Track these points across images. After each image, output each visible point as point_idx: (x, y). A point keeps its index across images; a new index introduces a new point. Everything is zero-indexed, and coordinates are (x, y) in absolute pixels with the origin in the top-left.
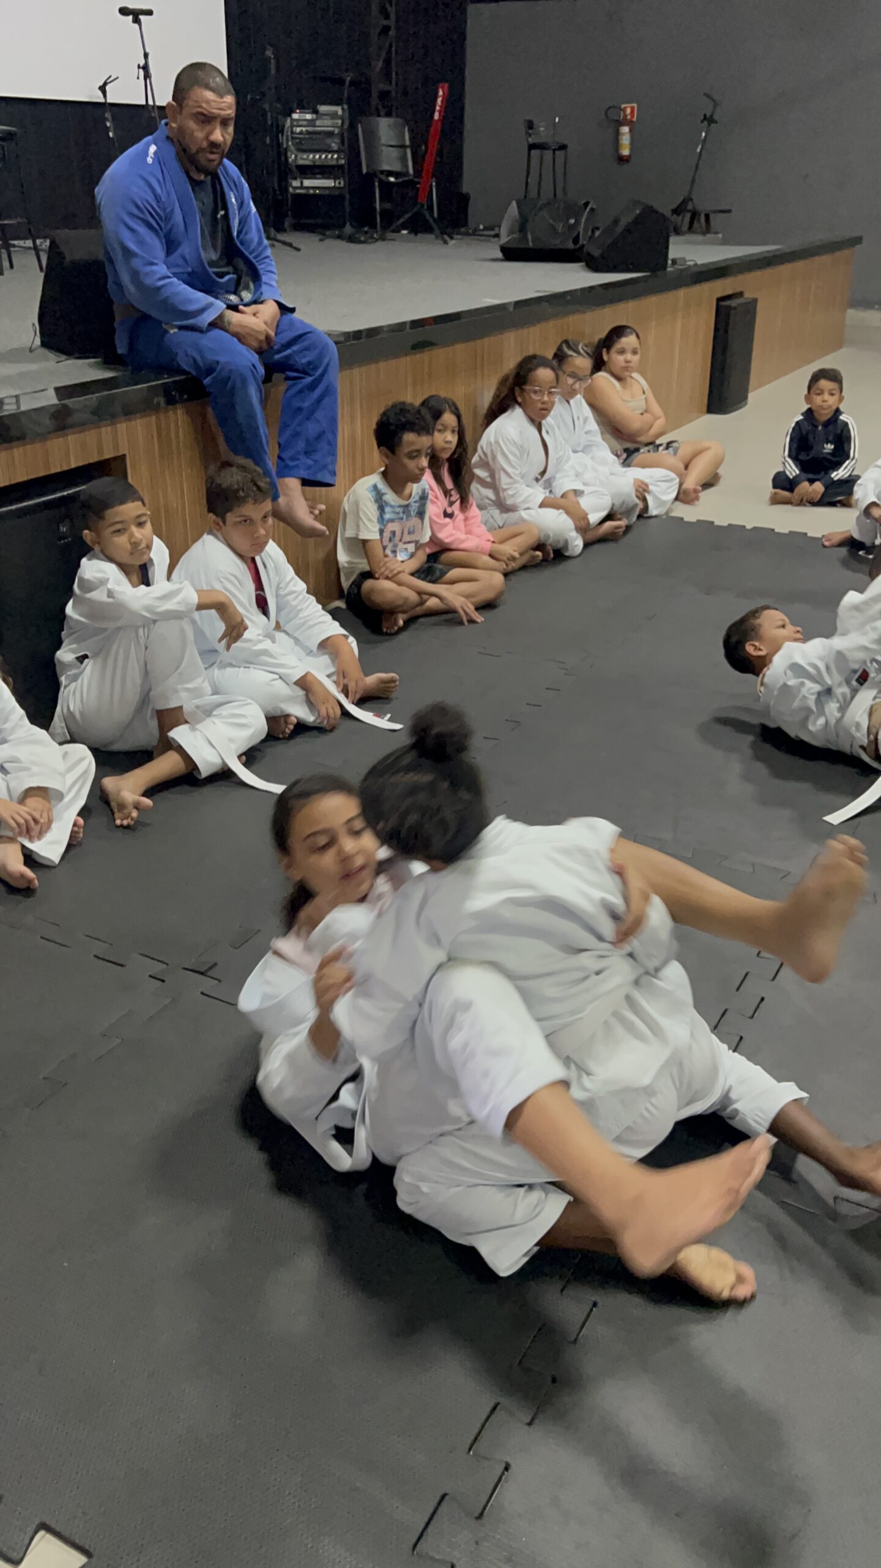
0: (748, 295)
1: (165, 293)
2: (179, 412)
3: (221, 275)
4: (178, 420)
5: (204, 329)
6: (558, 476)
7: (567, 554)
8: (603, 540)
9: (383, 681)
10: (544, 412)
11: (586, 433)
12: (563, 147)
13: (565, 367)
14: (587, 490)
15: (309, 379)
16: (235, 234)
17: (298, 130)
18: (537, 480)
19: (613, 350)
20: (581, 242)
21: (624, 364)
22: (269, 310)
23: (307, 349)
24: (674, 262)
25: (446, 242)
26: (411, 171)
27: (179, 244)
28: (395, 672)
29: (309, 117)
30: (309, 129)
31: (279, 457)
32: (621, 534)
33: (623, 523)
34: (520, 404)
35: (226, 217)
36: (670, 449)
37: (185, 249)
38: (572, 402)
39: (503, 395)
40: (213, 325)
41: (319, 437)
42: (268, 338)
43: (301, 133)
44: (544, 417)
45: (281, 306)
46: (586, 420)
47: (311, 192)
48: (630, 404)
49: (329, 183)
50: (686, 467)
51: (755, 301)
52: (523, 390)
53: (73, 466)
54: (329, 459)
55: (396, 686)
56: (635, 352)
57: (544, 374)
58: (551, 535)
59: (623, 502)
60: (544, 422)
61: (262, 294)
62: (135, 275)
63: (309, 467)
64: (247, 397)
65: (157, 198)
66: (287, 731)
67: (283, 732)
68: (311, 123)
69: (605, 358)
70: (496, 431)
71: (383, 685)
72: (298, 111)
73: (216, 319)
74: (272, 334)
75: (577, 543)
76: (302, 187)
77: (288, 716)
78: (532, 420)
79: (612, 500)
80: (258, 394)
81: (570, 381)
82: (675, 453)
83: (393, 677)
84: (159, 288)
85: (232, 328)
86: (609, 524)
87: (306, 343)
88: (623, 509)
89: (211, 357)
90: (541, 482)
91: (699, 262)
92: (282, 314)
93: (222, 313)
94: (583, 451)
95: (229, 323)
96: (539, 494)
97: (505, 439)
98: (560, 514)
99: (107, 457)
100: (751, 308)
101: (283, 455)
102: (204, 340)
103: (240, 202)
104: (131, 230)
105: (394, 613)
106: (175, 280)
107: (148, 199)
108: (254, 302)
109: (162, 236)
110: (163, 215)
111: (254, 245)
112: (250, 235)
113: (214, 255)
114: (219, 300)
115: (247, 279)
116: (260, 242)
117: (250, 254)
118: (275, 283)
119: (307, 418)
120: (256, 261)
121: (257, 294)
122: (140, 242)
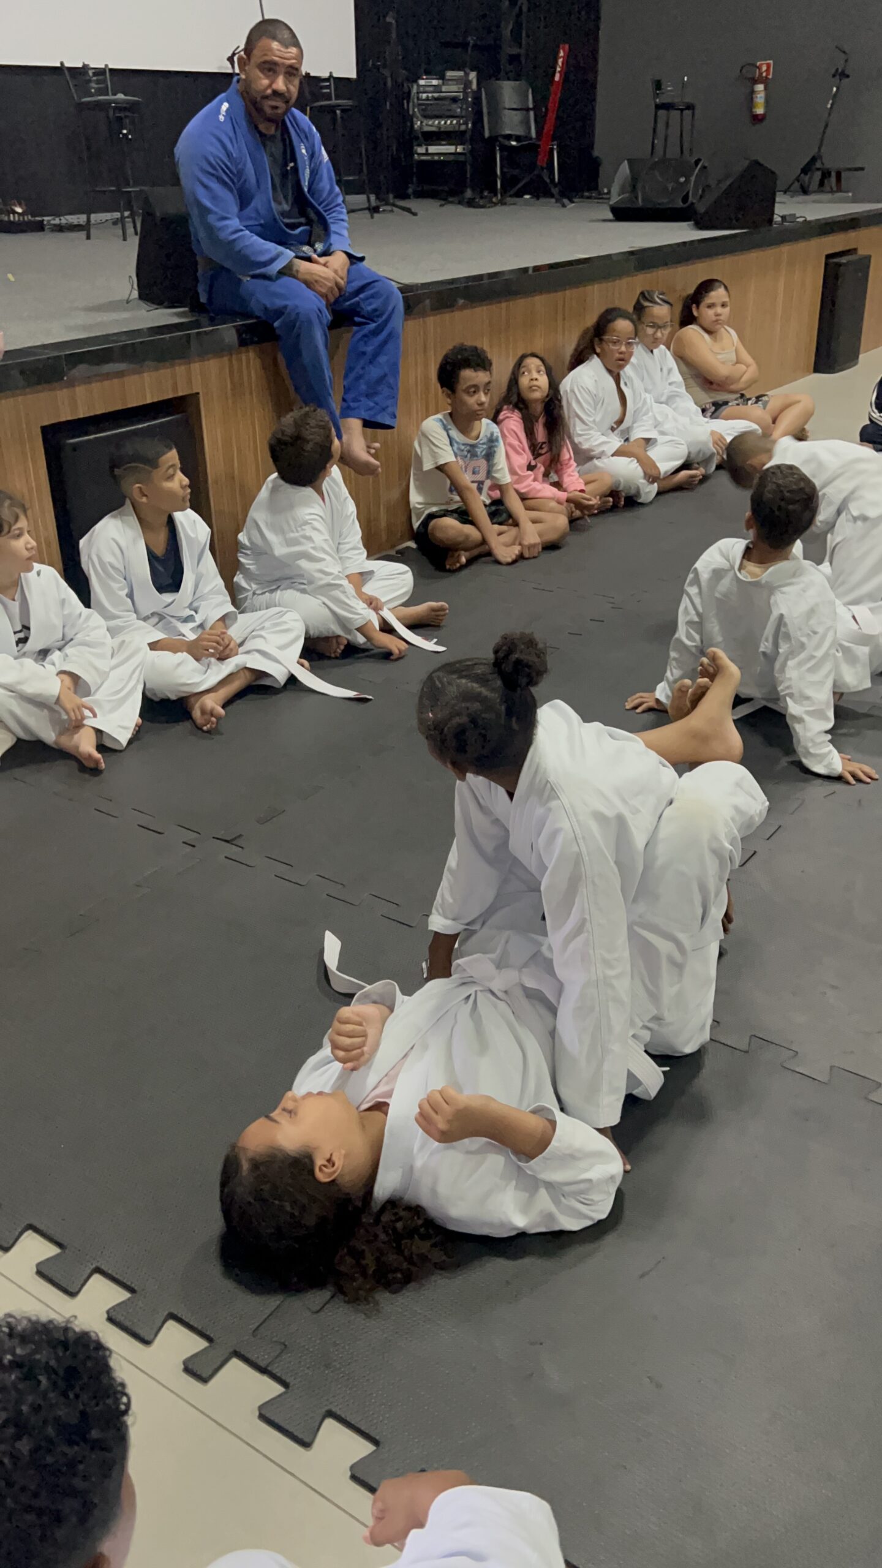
0: (862, 252)
1: (238, 246)
2: (251, 354)
3: (293, 226)
4: (250, 362)
5: (274, 278)
6: (635, 425)
7: (640, 501)
8: (679, 488)
9: (433, 610)
10: (621, 362)
11: (670, 384)
12: (690, 107)
13: (646, 319)
14: (661, 439)
15: (373, 326)
16: (306, 190)
17: (424, 96)
18: (613, 429)
19: (703, 306)
20: (690, 199)
21: (714, 318)
22: (338, 260)
23: (372, 296)
24: (783, 218)
25: (564, 206)
26: (533, 134)
27: (252, 198)
28: (445, 602)
29: (435, 82)
30: (436, 95)
31: (344, 400)
32: (697, 482)
33: (699, 472)
34: (598, 355)
35: (295, 170)
36: (760, 402)
37: (258, 203)
38: (655, 351)
39: (582, 347)
40: (281, 273)
41: (381, 379)
43: (427, 99)
44: (622, 367)
45: (350, 256)
46: (670, 371)
47: (436, 158)
48: (719, 357)
49: (451, 149)
50: (774, 422)
51: (869, 258)
52: (601, 340)
53: (149, 401)
54: (389, 402)
55: (444, 615)
56: (723, 305)
57: (623, 325)
58: (622, 481)
59: (699, 452)
60: (622, 373)
61: (331, 244)
62: (210, 230)
63: (371, 409)
64: (312, 338)
65: (229, 155)
66: (339, 651)
67: (335, 652)
68: (437, 89)
69: (695, 313)
70: (572, 381)
71: (433, 613)
72: (425, 77)
73: (284, 267)
74: (342, 283)
75: (650, 491)
76: (427, 154)
77: (338, 636)
78: (610, 371)
79: (688, 448)
80: (324, 337)
81: (650, 331)
82: (764, 408)
83: (442, 606)
84: (235, 240)
85: (300, 276)
86: (684, 473)
87: (372, 291)
88: (699, 460)
89: (279, 303)
90: (616, 432)
91: (808, 219)
92: (352, 263)
93: (291, 261)
94: (666, 403)
95: (297, 271)
96: (615, 442)
97: (581, 390)
98: (632, 461)
99: (180, 394)
100: (865, 264)
101: (346, 397)
102: (276, 287)
103: (311, 153)
104: (206, 187)
105: (457, 550)
106: (247, 232)
107: (221, 156)
108: (326, 253)
109: (235, 191)
110: (235, 171)
111: (325, 195)
112: (321, 185)
113: (286, 207)
114: (291, 250)
115: (318, 230)
116: (331, 191)
117: (319, 205)
118: (345, 233)
119: (371, 362)
120: (325, 211)
121: (328, 244)
122: (214, 198)
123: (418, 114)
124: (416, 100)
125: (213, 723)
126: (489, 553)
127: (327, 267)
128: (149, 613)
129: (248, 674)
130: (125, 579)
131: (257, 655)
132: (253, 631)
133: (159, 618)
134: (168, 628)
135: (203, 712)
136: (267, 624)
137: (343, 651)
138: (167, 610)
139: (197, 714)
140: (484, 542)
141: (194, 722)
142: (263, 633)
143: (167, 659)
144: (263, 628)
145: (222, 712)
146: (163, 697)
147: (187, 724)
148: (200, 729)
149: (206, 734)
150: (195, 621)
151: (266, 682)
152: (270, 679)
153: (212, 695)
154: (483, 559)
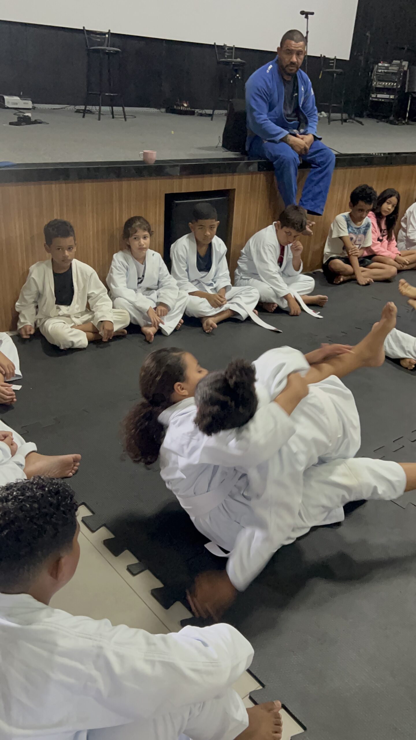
2: (262, 175)
3: (291, 121)
5: (278, 142)
9: (321, 299)
15: (320, 169)
16: (301, 106)
22: (309, 138)
23: (322, 156)
27: (274, 107)
29: (386, 65)
30: (386, 71)
35: (297, 97)
37: (276, 109)
40: (282, 140)
41: (319, 193)
42: (305, 149)
45: (314, 136)
47: (380, 100)
49: (388, 96)
54: (321, 204)
61: (307, 131)
62: (253, 118)
63: (312, 206)
66: (273, 309)
67: (271, 310)
68: (387, 68)
72: (382, 62)
73: (283, 138)
74: (308, 147)
76: (376, 98)
77: (274, 303)
83: (326, 297)
85: (290, 143)
87: (321, 154)
92: (315, 140)
93: (287, 136)
99: (227, 188)
101: (302, 199)
102: (277, 146)
103: (306, 90)
104: (255, 100)
105: (341, 275)
106: (270, 121)
107: (264, 88)
108: (304, 134)
109: (268, 104)
110: (269, 94)
111: (309, 109)
112: (309, 105)
113: (289, 112)
114: (288, 130)
115: (303, 124)
116: (313, 108)
117: (306, 114)
118: (315, 127)
119: (315, 185)
120: (308, 117)
121: (305, 130)
122: (258, 106)
123: (375, 79)
124: (375, 73)
125: (210, 330)
126: (355, 280)
127: (303, 140)
128: (194, 279)
129: (230, 312)
130: (186, 263)
131: (236, 305)
132: (237, 294)
133: (198, 282)
134: (201, 287)
135: (207, 324)
136: (243, 292)
137: (275, 310)
138: (201, 279)
139: (204, 325)
140: (354, 274)
141: (203, 328)
142: (240, 296)
143: (197, 299)
144: (241, 294)
145: (216, 326)
146: (192, 316)
147: (199, 329)
148: (204, 331)
149: (207, 335)
150: (213, 286)
151: (238, 317)
152: (240, 316)
153: (213, 318)
154: (353, 281)
